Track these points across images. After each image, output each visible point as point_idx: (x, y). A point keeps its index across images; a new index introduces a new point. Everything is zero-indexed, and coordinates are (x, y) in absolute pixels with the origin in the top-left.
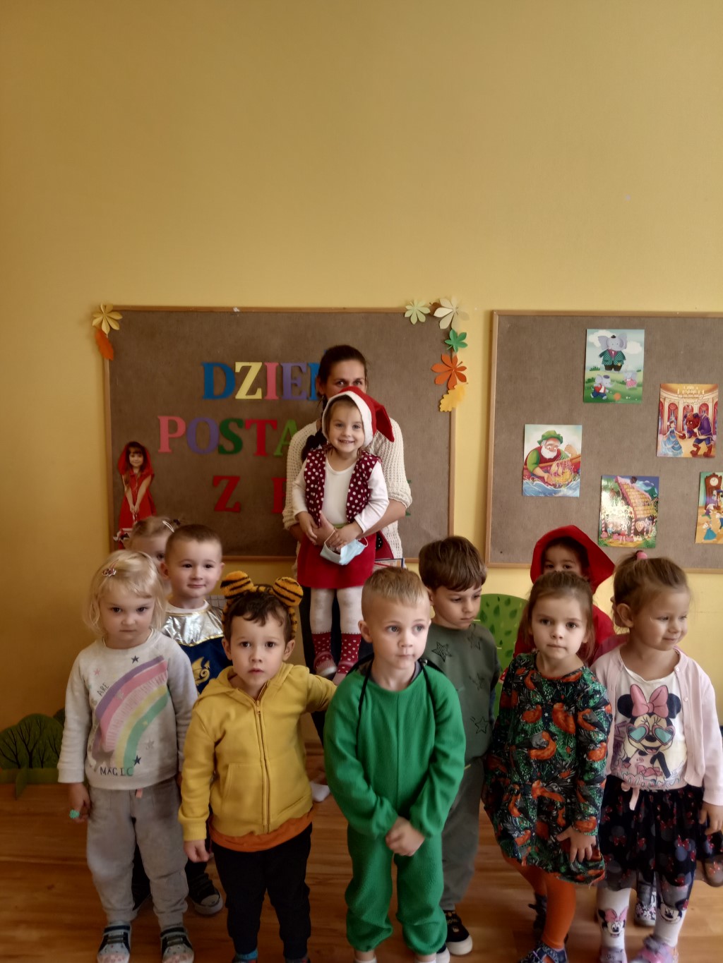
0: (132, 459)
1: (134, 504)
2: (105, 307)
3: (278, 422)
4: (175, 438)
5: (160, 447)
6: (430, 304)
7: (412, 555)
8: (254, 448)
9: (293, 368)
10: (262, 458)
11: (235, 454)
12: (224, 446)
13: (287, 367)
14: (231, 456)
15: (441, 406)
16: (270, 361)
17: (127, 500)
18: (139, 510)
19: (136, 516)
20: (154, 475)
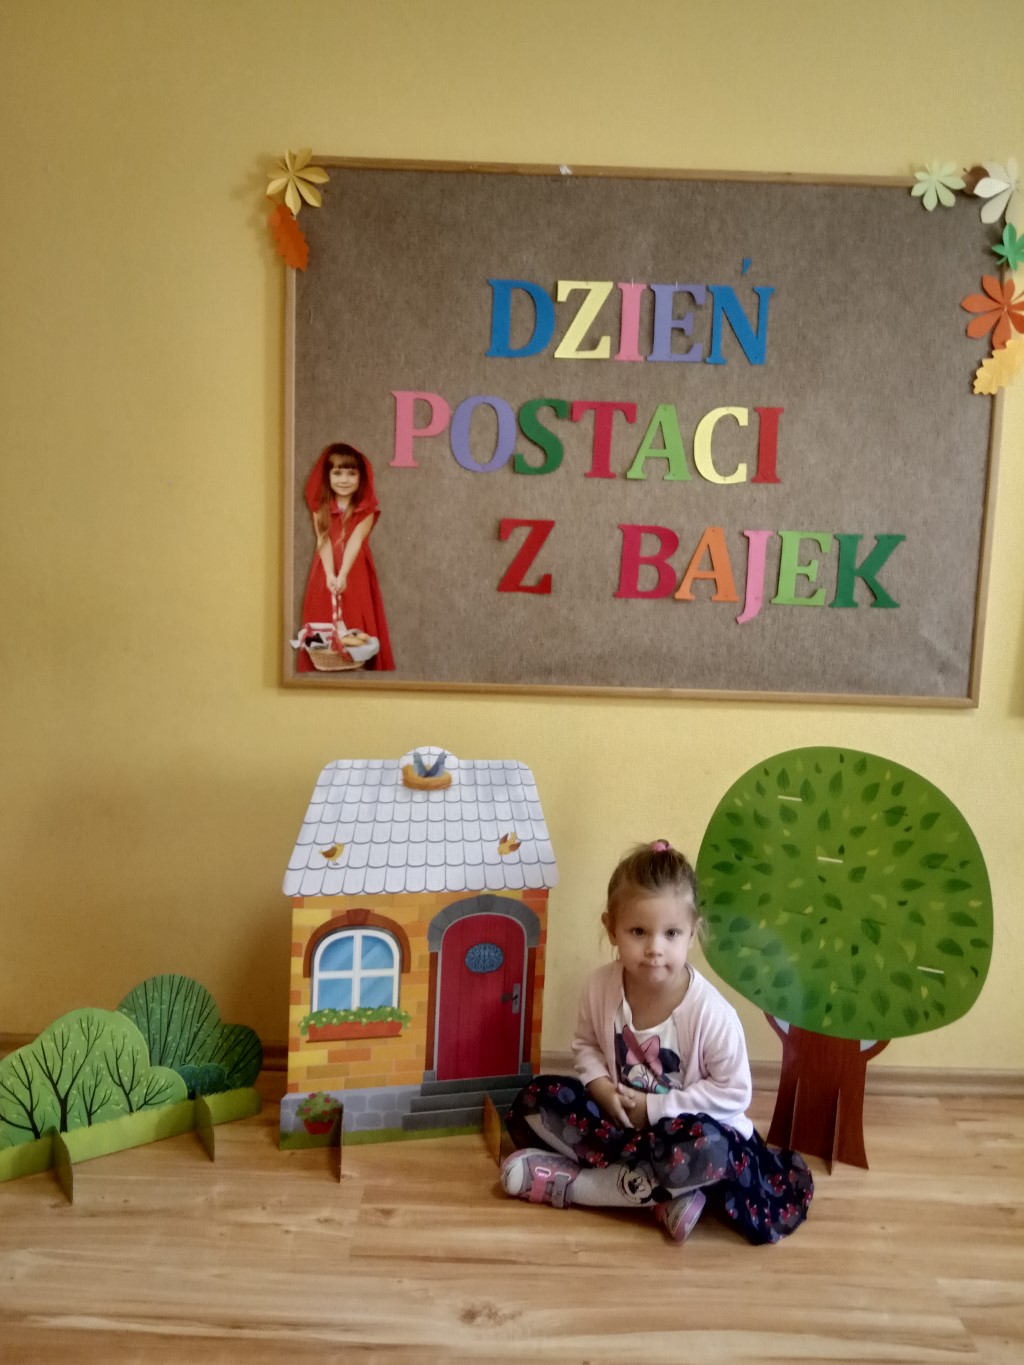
0: (334, 479)
1: (336, 573)
2: (294, 158)
3: (639, 407)
4: (425, 437)
5: (394, 456)
6: (965, 170)
7: (896, 691)
8: (586, 462)
9: (677, 294)
10: (604, 482)
11: (547, 475)
12: (526, 457)
13: (665, 294)
14: (539, 478)
15: (976, 383)
16: (628, 281)
17: (320, 565)
18: (345, 587)
19: (340, 597)
20: (377, 514)
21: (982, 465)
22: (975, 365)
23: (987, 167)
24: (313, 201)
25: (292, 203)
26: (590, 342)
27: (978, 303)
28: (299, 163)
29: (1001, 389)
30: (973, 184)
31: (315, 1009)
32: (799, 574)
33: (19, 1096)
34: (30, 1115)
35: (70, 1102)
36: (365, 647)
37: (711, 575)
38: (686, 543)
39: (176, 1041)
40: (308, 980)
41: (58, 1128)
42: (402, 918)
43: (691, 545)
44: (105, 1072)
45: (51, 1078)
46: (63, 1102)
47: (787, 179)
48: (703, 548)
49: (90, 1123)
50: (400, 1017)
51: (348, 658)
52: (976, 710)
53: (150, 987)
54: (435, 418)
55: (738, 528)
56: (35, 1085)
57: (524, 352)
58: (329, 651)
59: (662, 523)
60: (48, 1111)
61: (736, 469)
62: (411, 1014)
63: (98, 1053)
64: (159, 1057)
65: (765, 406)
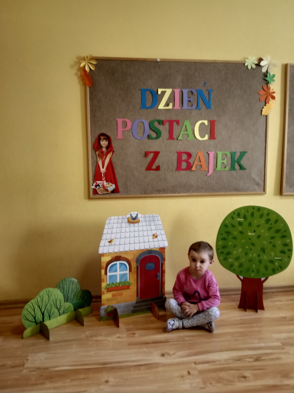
0: (101, 143)
1: (103, 168)
3: (180, 121)
4: (125, 131)
5: (117, 136)
6: (257, 59)
7: (246, 191)
8: (167, 136)
9: (188, 92)
10: (172, 141)
11: (157, 139)
12: (152, 135)
13: (185, 92)
14: (155, 140)
15: (262, 112)
16: (176, 88)
17: (99, 165)
18: (105, 171)
19: (104, 174)
20: (113, 152)
21: (265, 133)
22: (262, 108)
23: (262, 58)
24: (92, 68)
25: (87, 69)
26: (167, 105)
27: (262, 92)
28: (88, 58)
29: (268, 114)
30: (259, 62)
31: (108, 283)
32: (222, 163)
33: (32, 313)
34: (35, 318)
35: (45, 314)
36: (111, 187)
37: (200, 164)
38: (193, 156)
39: (71, 295)
40: (106, 276)
41: (42, 321)
42: (129, 257)
43: (195, 157)
44: (53, 305)
45: (40, 308)
46: (43, 314)
47: (215, 62)
48: (198, 157)
49: (50, 319)
50: (130, 283)
51: (107, 190)
52: (266, 195)
53: (64, 281)
54: (127, 126)
55: (206, 151)
56: (36, 310)
57: (151, 107)
58: (102, 189)
59: (187, 151)
60: (39, 317)
61: (205, 136)
62: (132, 282)
63: (51, 300)
64: (66, 300)
65: (211, 120)
